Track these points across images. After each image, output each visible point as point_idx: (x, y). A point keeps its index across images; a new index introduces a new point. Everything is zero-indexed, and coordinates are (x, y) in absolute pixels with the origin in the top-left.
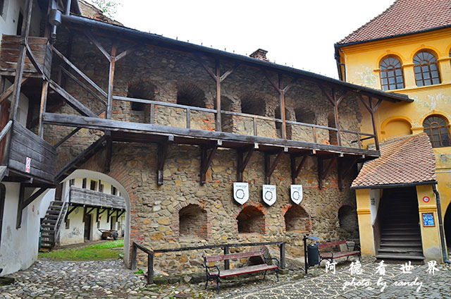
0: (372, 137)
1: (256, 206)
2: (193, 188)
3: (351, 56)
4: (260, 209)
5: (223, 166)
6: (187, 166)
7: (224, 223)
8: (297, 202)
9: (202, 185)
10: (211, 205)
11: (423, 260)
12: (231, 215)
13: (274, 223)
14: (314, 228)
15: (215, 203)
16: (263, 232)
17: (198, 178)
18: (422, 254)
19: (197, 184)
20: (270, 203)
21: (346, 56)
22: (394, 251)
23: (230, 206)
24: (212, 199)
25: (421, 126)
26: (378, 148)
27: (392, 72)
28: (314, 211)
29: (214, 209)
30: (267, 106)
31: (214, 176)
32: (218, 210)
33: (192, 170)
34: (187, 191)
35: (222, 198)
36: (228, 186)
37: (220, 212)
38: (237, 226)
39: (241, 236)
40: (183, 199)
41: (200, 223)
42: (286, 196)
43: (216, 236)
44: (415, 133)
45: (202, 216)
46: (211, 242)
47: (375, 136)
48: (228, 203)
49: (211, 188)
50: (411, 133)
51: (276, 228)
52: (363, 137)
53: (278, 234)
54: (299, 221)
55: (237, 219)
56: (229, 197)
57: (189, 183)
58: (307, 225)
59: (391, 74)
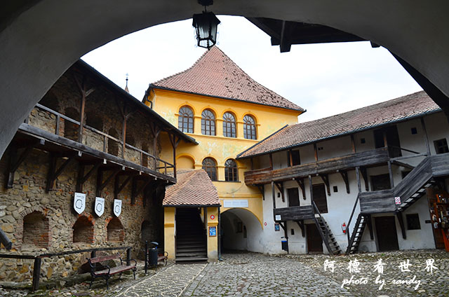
0: (172, 166)
1: (88, 216)
2: (39, 195)
3: (160, 97)
4: (90, 219)
5: (66, 175)
6: (36, 171)
7: (62, 232)
8: (117, 215)
9: (47, 192)
10: (53, 212)
11: (206, 260)
12: (69, 223)
13: (100, 233)
14: (126, 239)
15: (57, 211)
16: (90, 241)
17: (44, 185)
18: (206, 256)
19: (43, 191)
20: (100, 214)
21: (156, 96)
22: (187, 255)
23: (68, 216)
24: (54, 207)
25: (201, 164)
26: (175, 176)
27: (187, 119)
28: (127, 225)
29: (55, 217)
30: (104, 126)
31: (59, 184)
32: (58, 219)
33: (40, 176)
34: (33, 197)
35: (63, 207)
36: (69, 196)
37: (60, 221)
38: (72, 235)
39: (74, 245)
40: (28, 205)
41: (39, 231)
42: (109, 210)
43: (56, 244)
44: (197, 168)
45: (43, 225)
46: (51, 250)
47: (174, 167)
48: (67, 212)
49: (55, 197)
50: (194, 168)
51: (101, 238)
52: (167, 165)
53: (102, 243)
54: (114, 232)
55: (73, 228)
56: (68, 206)
57: (36, 189)
58: (122, 236)
59: (186, 120)
